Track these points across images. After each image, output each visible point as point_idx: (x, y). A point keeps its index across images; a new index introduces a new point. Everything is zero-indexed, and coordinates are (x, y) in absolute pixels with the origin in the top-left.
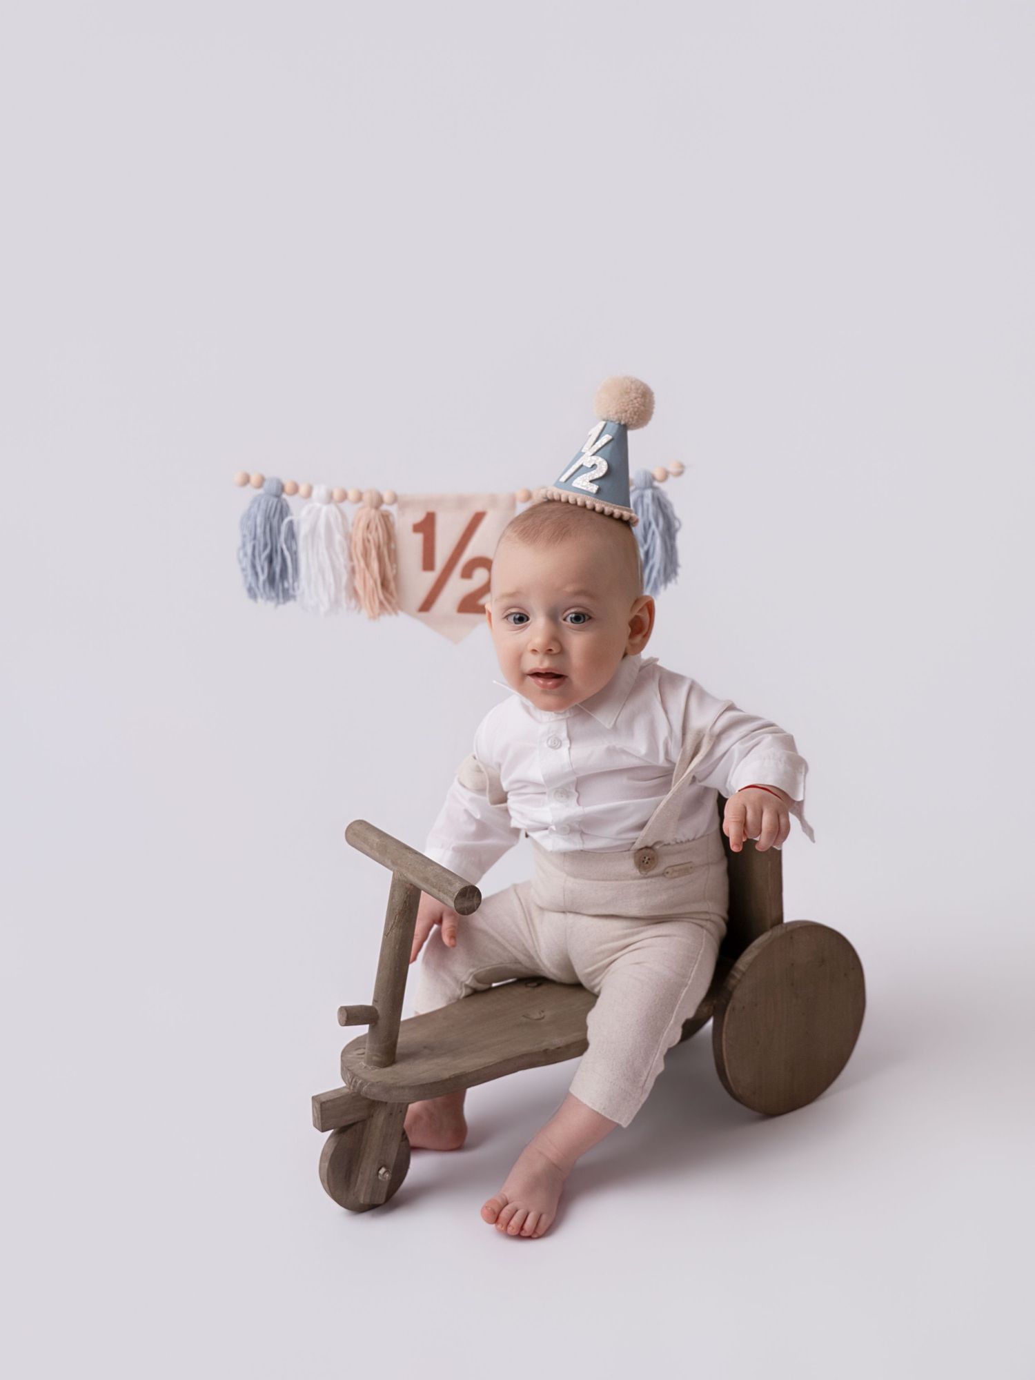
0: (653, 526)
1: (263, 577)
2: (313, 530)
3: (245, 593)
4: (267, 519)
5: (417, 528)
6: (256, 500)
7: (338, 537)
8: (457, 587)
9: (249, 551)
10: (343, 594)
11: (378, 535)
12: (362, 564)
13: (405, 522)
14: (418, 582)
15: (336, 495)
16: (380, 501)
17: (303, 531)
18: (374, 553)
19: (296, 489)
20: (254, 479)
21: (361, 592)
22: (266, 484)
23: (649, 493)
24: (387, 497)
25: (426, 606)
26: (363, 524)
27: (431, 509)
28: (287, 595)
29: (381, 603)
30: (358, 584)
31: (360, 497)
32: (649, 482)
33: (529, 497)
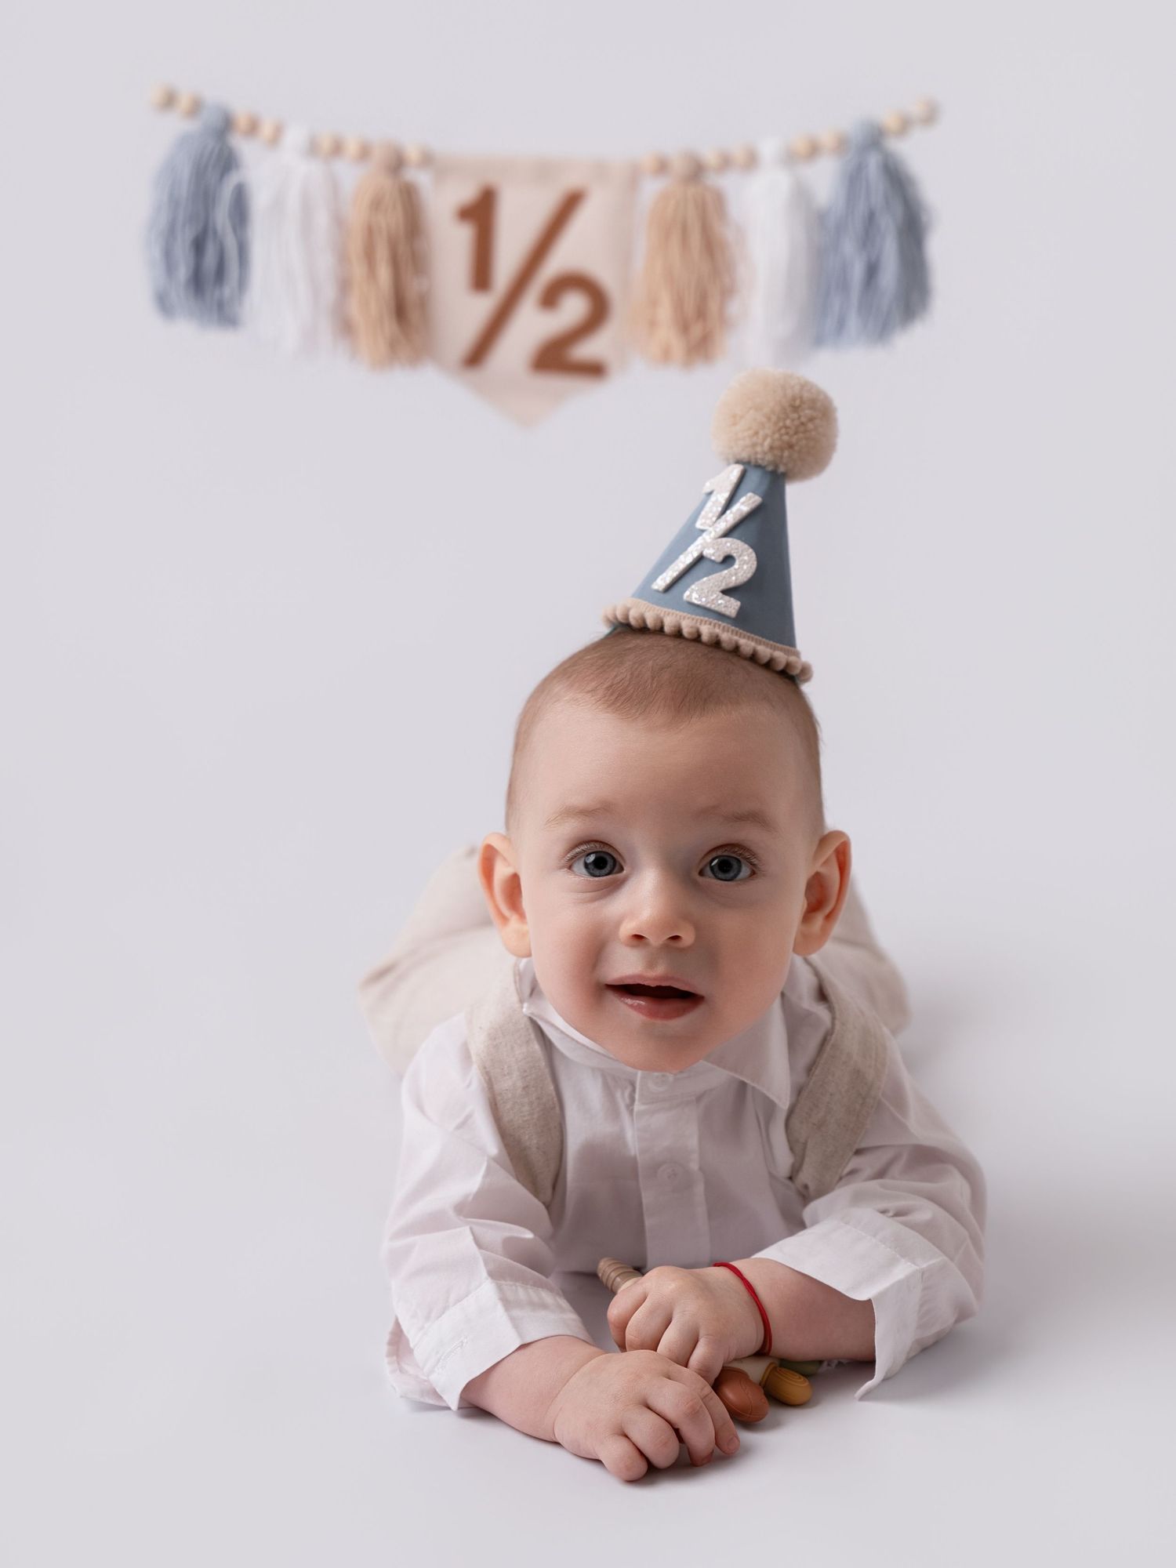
0: (883, 216)
1: (183, 272)
2: (279, 202)
3: (149, 304)
4: (199, 171)
5: (464, 214)
6: (184, 141)
7: (322, 220)
8: (532, 325)
10: (324, 324)
11: (392, 219)
12: (362, 270)
13: (443, 202)
14: (463, 311)
15: (326, 144)
16: (396, 164)
17: (260, 201)
18: (383, 253)
19: (253, 128)
20: (184, 102)
22: (203, 113)
23: (873, 162)
24: (412, 153)
25: (477, 355)
26: (367, 200)
27: (489, 182)
28: (225, 315)
30: (354, 309)
31: (364, 153)
32: (874, 139)
33: (662, 167)
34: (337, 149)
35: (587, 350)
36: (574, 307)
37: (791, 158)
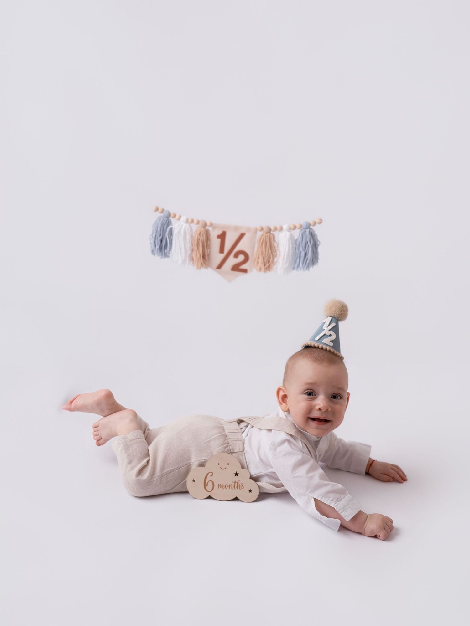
0: (309, 243)
1: (158, 247)
2: (179, 232)
3: (150, 252)
4: (162, 225)
5: (219, 237)
6: (159, 218)
7: (188, 236)
8: (232, 261)
9: (154, 236)
10: (188, 258)
11: (203, 237)
12: (196, 248)
13: (214, 234)
14: (217, 257)
15: (190, 221)
16: (206, 225)
17: (175, 232)
18: (201, 245)
19: (175, 216)
20: (160, 210)
21: (194, 258)
22: (164, 212)
23: (308, 230)
24: (208, 224)
25: (219, 267)
26: (198, 233)
27: (225, 230)
28: (166, 255)
29: (201, 263)
30: (194, 255)
31: (198, 223)
32: (308, 226)
33: (262, 229)
34: (192, 221)
35: (243, 267)
36: (241, 258)
37: (290, 229)
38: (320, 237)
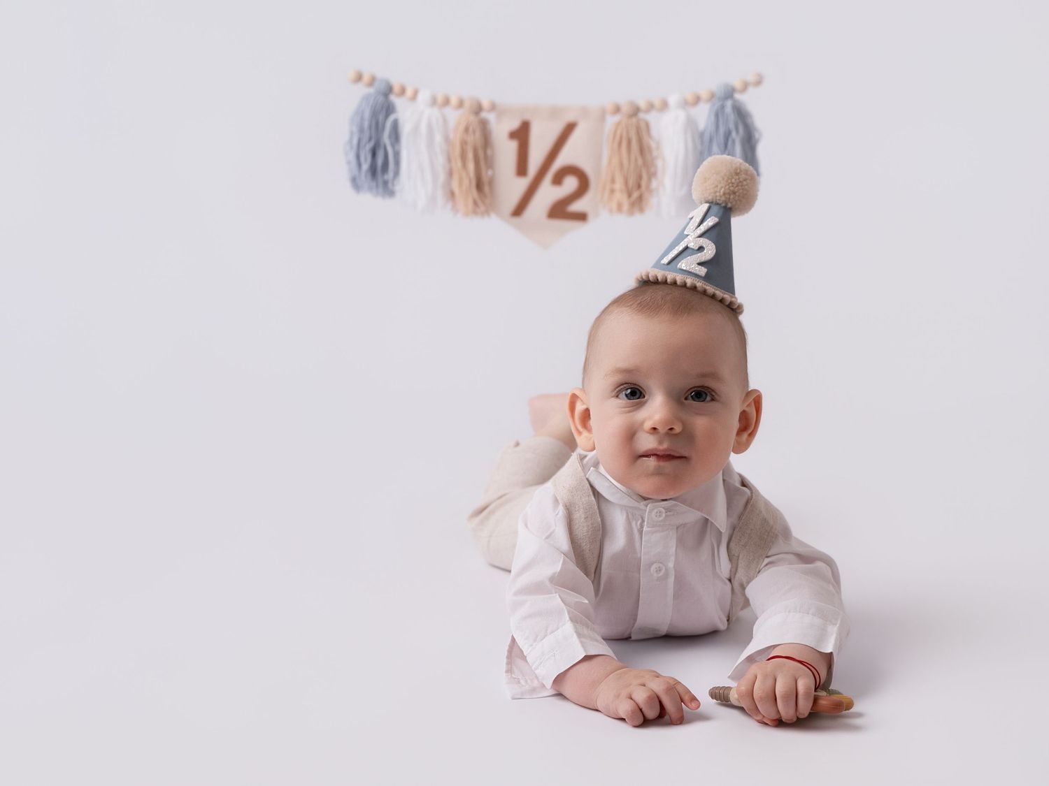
0: (734, 134)
1: (365, 166)
2: (416, 129)
3: (348, 184)
4: (374, 114)
5: (513, 135)
6: (366, 98)
7: (438, 138)
8: (548, 194)
9: (355, 141)
10: (440, 193)
11: (475, 138)
12: (459, 164)
13: (501, 129)
14: (513, 187)
15: (440, 99)
16: (478, 109)
17: (406, 130)
18: (470, 155)
19: (403, 91)
20: (366, 78)
21: (457, 190)
22: (377, 84)
23: (729, 103)
24: (486, 104)
25: (519, 210)
26: (462, 128)
27: (527, 117)
28: (387, 190)
29: (475, 203)
30: (455, 185)
31: (461, 104)
32: (729, 93)
33: (617, 109)
34: (447, 102)
35: (576, 207)
36: (571, 183)
37: (685, 104)
38: (761, 120)
